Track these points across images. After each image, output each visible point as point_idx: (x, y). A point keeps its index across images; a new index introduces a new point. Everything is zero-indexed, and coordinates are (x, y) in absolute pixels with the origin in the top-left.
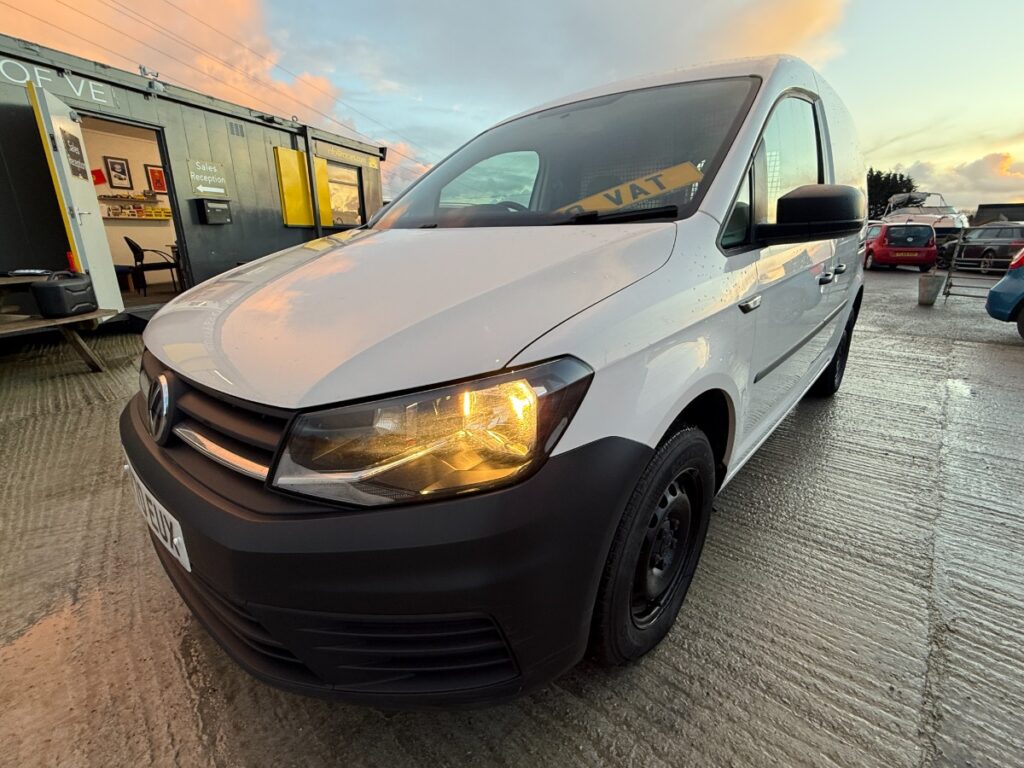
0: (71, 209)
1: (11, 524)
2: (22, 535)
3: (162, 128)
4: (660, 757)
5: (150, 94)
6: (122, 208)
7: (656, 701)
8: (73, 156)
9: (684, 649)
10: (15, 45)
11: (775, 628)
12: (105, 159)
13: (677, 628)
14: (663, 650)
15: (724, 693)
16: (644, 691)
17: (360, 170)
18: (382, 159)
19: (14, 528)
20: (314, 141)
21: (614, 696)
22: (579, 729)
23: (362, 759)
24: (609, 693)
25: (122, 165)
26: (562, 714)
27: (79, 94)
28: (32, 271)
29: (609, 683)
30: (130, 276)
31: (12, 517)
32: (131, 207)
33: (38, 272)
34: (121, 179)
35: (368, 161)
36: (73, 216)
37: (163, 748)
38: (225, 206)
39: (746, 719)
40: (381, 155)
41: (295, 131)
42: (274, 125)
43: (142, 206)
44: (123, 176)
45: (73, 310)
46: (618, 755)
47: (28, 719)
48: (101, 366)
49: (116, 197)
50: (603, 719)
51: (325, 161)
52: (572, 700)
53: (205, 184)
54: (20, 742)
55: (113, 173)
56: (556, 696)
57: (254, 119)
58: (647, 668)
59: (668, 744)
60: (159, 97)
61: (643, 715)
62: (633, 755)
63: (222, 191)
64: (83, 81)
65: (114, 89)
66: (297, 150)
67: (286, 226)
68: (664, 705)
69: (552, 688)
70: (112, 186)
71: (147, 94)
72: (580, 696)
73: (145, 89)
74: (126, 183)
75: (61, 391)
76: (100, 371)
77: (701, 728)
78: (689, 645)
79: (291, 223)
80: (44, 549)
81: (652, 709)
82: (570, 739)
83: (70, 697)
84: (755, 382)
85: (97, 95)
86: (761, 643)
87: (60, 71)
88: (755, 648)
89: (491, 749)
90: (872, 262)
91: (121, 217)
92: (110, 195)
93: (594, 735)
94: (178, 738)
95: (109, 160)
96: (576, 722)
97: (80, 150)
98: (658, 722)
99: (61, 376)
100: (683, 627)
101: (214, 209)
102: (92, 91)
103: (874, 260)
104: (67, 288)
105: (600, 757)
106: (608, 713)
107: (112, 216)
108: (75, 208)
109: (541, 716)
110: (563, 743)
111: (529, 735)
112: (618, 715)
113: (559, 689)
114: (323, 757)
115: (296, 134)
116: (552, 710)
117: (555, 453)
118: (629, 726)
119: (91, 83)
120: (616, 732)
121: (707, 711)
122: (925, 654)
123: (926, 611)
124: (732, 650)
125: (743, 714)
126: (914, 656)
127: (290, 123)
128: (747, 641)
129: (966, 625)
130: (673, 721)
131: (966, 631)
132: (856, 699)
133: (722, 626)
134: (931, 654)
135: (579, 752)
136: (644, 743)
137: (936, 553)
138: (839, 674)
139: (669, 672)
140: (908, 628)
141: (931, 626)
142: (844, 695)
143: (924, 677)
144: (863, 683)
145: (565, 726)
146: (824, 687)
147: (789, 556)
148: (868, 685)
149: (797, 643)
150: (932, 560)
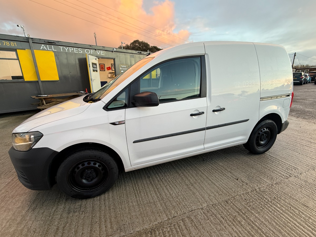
0: (91, 79)
3: (115, 58)
4: (60, 216)
6: (113, 75)
7: (74, 207)
8: (94, 67)
9: (93, 202)
10: (88, 46)
11: (115, 207)
12: (111, 64)
13: (98, 197)
16: (75, 205)
26: (60, 201)
27: (99, 54)
36: (91, 80)
39: (81, 219)
41: (148, 54)
42: (142, 54)
46: (56, 212)
50: (63, 206)
55: (113, 67)
57: (137, 53)
59: (65, 215)
60: (114, 51)
61: (69, 208)
62: (58, 213)
65: (105, 51)
68: (74, 209)
70: (112, 70)
71: (112, 51)
73: (111, 51)
77: (73, 216)
78: (95, 202)
81: (71, 208)
82: (55, 206)
84: (134, 143)
86: (107, 208)
87: (96, 50)
88: (104, 209)
89: (45, 201)
92: (112, 72)
93: (58, 207)
96: (59, 204)
97: (96, 66)
98: (69, 211)
100: (100, 198)
102: (101, 53)
105: (54, 210)
106: (65, 205)
108: (92, 79)
109: (57, 200)
110: (53, 205)
111: (51, 202)
113: (65, 198)
117: (33, 148)
119: (101, 51)
120: (61, 208)
121: (78, 214)
122: (136, 230)
123: (156, 223)
124: (100, 207)
125: (82, 217)
126: (132, 229)
127: (146, 52)
128: (106, 206)
129: (161, 231)
130: (71, 212)
131: (158, 233)
132: (105, 228)
133: (107, 201)
134: (138, 231)
135: (53, 208)
136: (62, 212)
137: (191, 213)
138: (111, 222)
139: (84, 204)
140: (144, 223)
141: (151, 226)
142: (104, 227)
143: (127, 234)
144: (112, 227)
145: (57, 203)
146: (103, 223)
147: (147, 195)
148: (112, 228)
149: (114, 212)
150: (185, 213)
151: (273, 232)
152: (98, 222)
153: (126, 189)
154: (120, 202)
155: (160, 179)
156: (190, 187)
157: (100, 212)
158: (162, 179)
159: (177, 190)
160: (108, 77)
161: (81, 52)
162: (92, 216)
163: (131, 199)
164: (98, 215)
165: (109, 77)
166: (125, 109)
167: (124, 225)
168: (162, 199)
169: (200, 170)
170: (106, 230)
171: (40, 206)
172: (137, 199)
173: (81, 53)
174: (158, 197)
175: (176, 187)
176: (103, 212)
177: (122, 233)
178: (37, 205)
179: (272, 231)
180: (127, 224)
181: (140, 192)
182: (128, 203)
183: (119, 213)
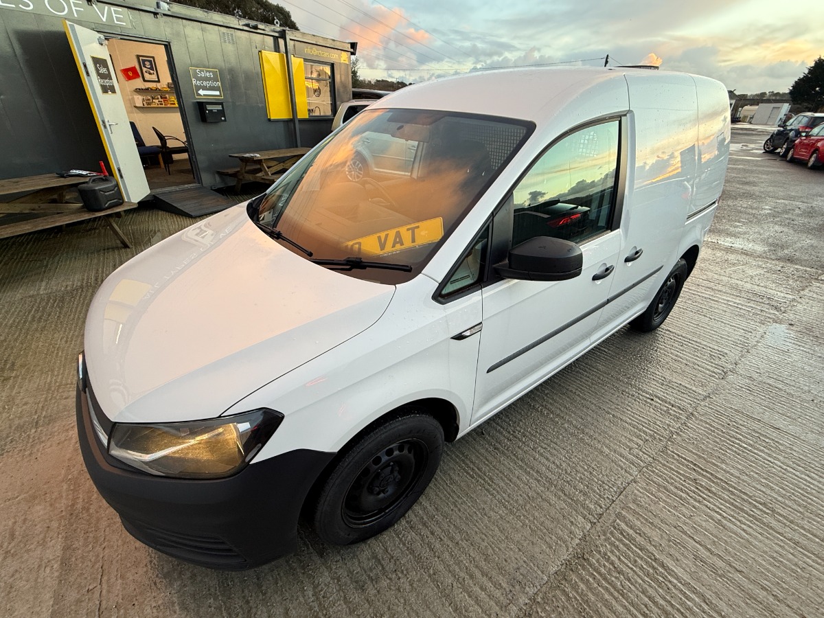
1: (55, 378)
2: (59, 386)
3: (169, 43)
4: (345, 603)
5: (158, 14)
6: (153, 98)
7: (363, 568)
8: (102, 76)
9: (399, 537)
11: (465, 534)
12: (138, 57)
13: (403, 522)
14: (386, 536)
15: (405, 572)
16: (359, 560)
17: (332, 66)
18: (353, 54)
19: (56, 382)
20: (292, 42)
21: (340, 561)
22: (309, 576)
23: (190, 570)
24: (339, 558)
25: (150, 61)
26: (306, 566)
27: (104, 20)
28: (81, 172)
29: (342, 552)
30: (160, 156)
31: (56, 373)
32: (159, 97)
33: (84, 173)
34: (150, 74)
35: (340, 57)
36: (105, 127)
37: (99, 543)
38: (220, 107)
39: (408, 591)
40: (352, 50)
41: (277, 35)
42: (259, 31)
43: (167, 96)
44: (152, 72)
45: (106, 206)
46: (323, 597)
47: (41, 513)
48: (128, 244)
49: (147, 89)
50: (327, 574)
51: (302, 60)
52: (316, 558)
53: (205, 88)
54: (36, 526)
55: (144, 69)
56: (308, 554)
57: (241, 28)
58: (369, 546)
59: (356, 597)
60: (165, 15)
61: (350, 575)
62: (331, 599)
63: (217, 93)
64: (106, 7)
65: (130, 12)
66: (279, 52)
67: (269, 120)
68: (366, 572)
69: (308, 548)
70: (145, 81)
71: (155, 14)
72: (321, 556)
73: (153, 10)
74: (154, 77)
75: (101, 265)
76: (129, 248)
77: (378, 591)
78: (404, 535)
79: (273, 117)
80: (68, 400)
81: (357, 573)
82: (302, 582)
83: (62, 504)
84: (488, 372)
85: (118, 19)
86: (449, 543)
87: (89, 1)
88: (442, 546)
89: (258, 579)
90: (815, 161)
91: (152, 106)
92: (144, 87)
93: (316, 582)
94: (107, 538)
95: (141, 58)
96: (310, 572)
97: (108, 70)
98: (357, 582)
99: (104, 250)
100: (407, 522)
101: (211, 111)
102: (114, 15)
103: (817, 159)
104: (100, 190)
105: (313, 596)
106: (331, 570)
107: (146, 106)
108: (106, 121)
109: (294, 564)
110: (298, 583)
111: (282, 574)
112: (336, 573)
113: (311, 550)
114: (172, 565)
115: (277, 37)
116: (301, 561)
117: (253, 462)
118: (339, 581)
119: (113, 8)
120: (329, 583)
121: (388, 581)
122: (552, 572)
123: (577, 541)
124: (428, 544)
125: (408, 587)
126: (542, 572)
127: (272, 27)
128: (441, 540)
129: (598, 556)
130: (365, 583)
131: (594, 561)
132: (483, 593)
133: (432, 526)
134: (556, 573)
135: (303, 591)
136: (341, 593)
137: (621, 497)
138: (484, 574)
139: (381, 551)
140: (554, 551)
141: (572, 553)
142: (478, 589)
143: (539, 587)
144: (496, 584)
145: (303, 573)
146: (468, 581)
147: (510, 481)
148: (498, 586)
149: (472, 547)
150: (614, 501)
151: (762, 491)
152: (455, 584)
153: (453, 482)
154: (467, 518)
155: (509, 432)
156: (581, 439)
157: (438, 558)
158: (514, 432)
159: (564, 452)
160: (135, 107)
161: (29, 6)
162: (430, 576)
163: (485, 503)
164: (441, 567)
165: (137, 105)
166: (481, 289)
167: (518, 569)
168: (551, 484)
169: (571, 391)
170: (489, 596)
171: (258, 596)
172: (497, 498)
173: (27, 12)
174: (538, 481)
175: (555, 445)
176: (446, 555)
177: (527, 588)
178: (244, 597)
179: (760, 490)
180: (522, 566)
181: (491, 479)
182: (485, 514)
183: (486, 547)
